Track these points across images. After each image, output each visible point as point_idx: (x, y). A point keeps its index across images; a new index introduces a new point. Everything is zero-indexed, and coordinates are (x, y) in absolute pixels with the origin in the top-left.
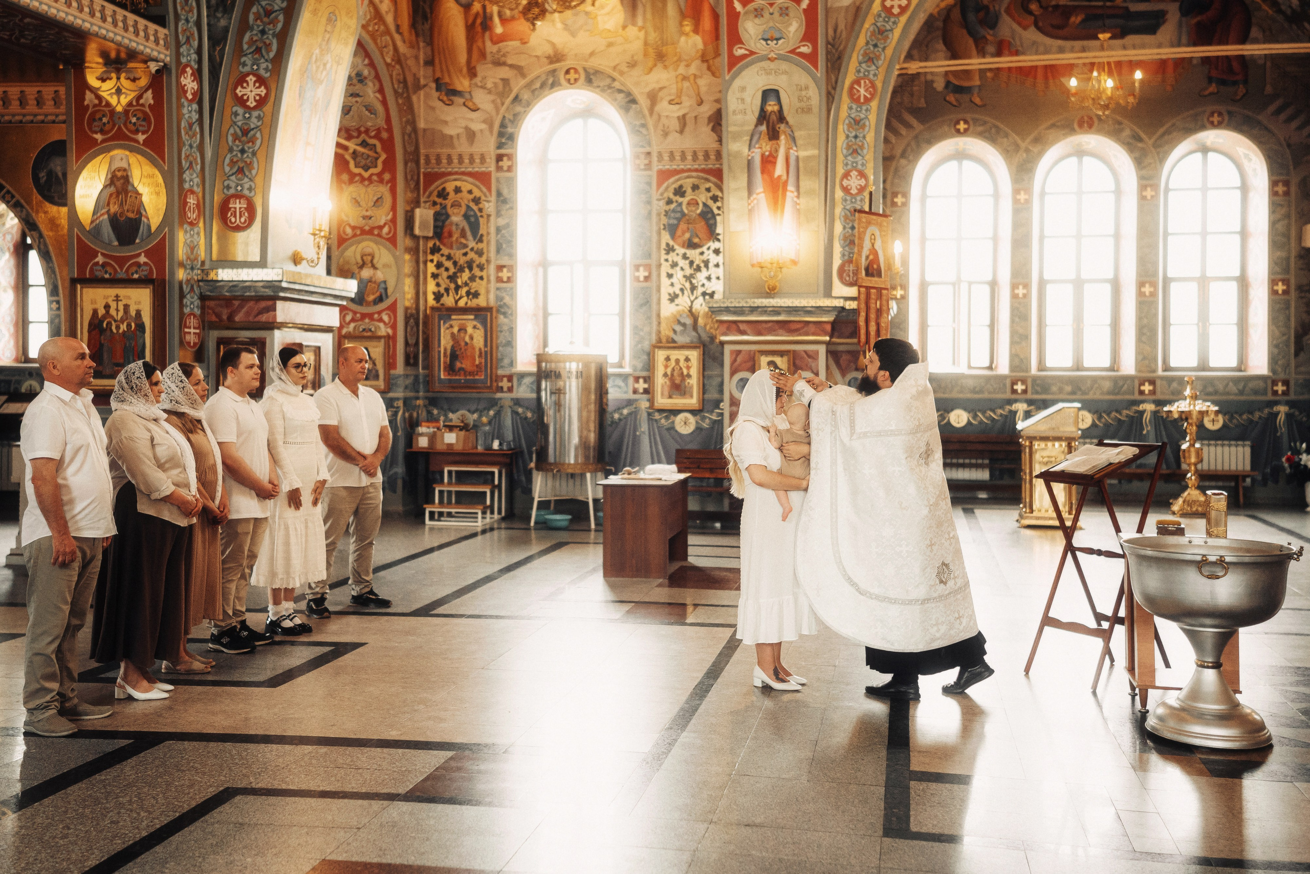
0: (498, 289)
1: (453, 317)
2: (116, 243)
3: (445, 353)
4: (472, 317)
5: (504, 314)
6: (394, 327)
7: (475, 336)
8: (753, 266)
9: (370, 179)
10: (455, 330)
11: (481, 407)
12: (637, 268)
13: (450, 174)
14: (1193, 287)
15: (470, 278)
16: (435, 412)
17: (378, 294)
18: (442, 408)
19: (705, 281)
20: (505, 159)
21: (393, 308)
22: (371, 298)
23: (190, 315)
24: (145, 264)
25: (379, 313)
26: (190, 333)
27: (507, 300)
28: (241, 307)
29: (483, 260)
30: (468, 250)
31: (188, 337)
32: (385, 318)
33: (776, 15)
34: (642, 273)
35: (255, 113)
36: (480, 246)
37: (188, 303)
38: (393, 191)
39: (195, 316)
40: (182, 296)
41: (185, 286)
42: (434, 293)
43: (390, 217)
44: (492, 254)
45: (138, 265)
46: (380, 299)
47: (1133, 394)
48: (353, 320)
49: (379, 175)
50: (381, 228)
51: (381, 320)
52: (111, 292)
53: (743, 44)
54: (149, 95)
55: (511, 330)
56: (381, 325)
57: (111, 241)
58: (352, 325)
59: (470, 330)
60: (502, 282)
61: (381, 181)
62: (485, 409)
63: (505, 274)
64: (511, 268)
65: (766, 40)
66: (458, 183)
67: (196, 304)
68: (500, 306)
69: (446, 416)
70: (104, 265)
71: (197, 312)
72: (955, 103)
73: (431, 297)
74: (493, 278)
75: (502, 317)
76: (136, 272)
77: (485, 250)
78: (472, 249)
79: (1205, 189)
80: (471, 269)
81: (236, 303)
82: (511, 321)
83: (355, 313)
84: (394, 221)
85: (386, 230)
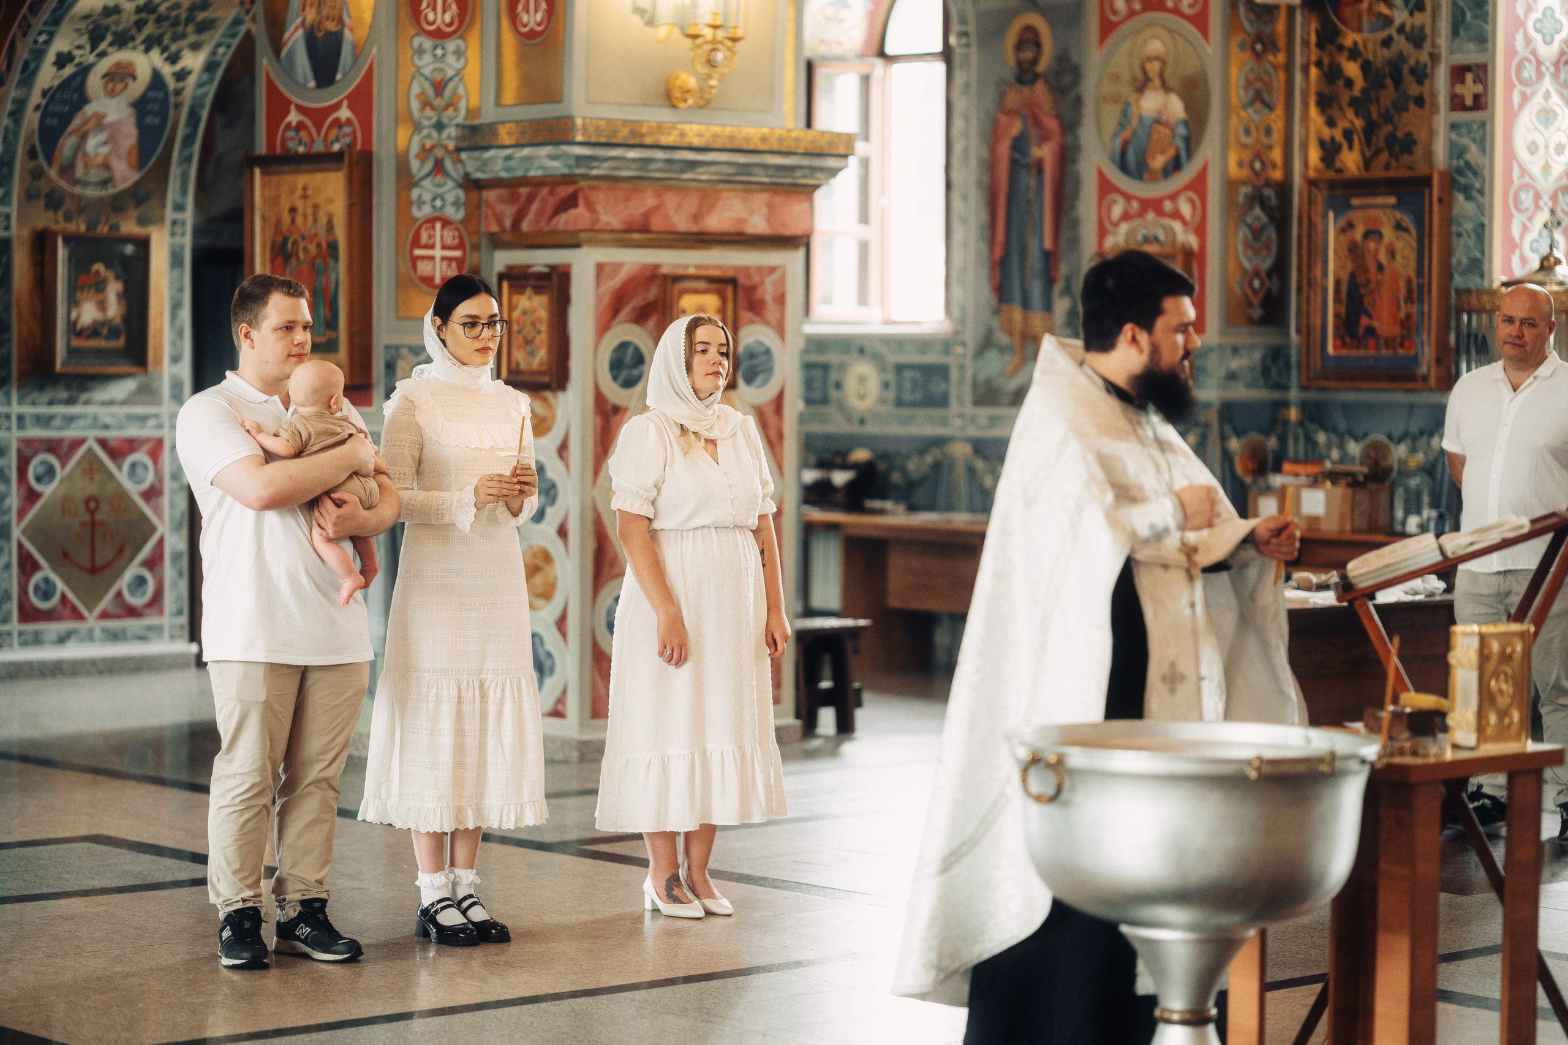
0: (1454, 127)
1: (1355, 202)
2: (312, 84)
3: (1337, 291)
4: (1392, 200)
5: (1467, 190)
6: (1200, 230)
7: (1399, 245)
10: (1358, 234)
11: (1414, 429)
15: (1394, 104)
16: (1322, 438)
17: (1171, 152)
18: (1335, 430)
21: (1198, 185)
22: (1158, 162)
23: (431, 221)
25: (1173, 197)
26: (432, 258)
27: (1473, 154)
29: (1424, 57)
30: (1392, 31)
32: (1185, 209)
36: (1419, 18)
37: (427, 197)
39: (446, 223)
40: (406, 180)
41: (415, 165)
42: (1322, 144)
44: (1443, 40)
45: (337, 124)
46: (1176, 165)
48: (1126, 217)
51: (1177, 215)
55: (1481, 232)
56: (1177, 226)
57: (305, 79)
58: (1124, 228)
59: (1388, 233)
60: (1464, 108)
62: (1422, 433)
63: (1469, 89)
64: (1482, 72)
67: (450, 198)
68: (1460, 171)
69: (1342, 447)
70: (300, 126)
71: (456, 214)
73: (1315, 155)
74: (1443, 100)
75: (1460, 197)
76: (337, 139)
77: (1428, 31)
78: (1401, 30)
80: (1398, 80)
81: (524, 191)
82: (1481, 208)
83: (1128, 198)
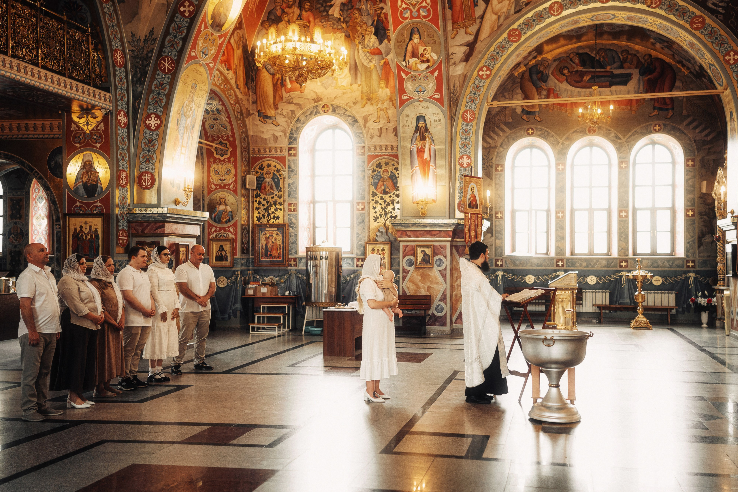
0: (289, 215)
1: (266, 229)
2: (86, 196)
3: (262, 247)
4: (276, 229)
5: (292, 227)
6: (236, 234)
7: (277, 238)
8: (414, 203)
9: (224, 161)
10: (267, 236)
11: (280, 274)
12: (358, 204)
13: (265, 157)
14: (648, 213)
15: (275, 210)
16: (258, 277)
17: (228, 218)
18: (261, 275)
19: (392, 210)
20: (292, 150)
21: (235, 225)
22: (224, 220)
23: (122, 230)
24: (100, 206)
25: (228, 227)
26: (122, 239)
27: (294, 220)
28: (148, 226)
29: (282, 200)
30: (274, 195)
31: (121, 241)
32: (232, 230)
33: (422, 80)
34: (361, 206)
35: (155, 133)
36: (280, 193)
37: (121, 225)
38: (235, 167)
39: (125, 231)
40: (118, 221)
41: (119, 217)
42: (257, 217)
43: (234, 179)
44: (286, 197)
45: (96, 206)
46: (229, 221)
47: (617, 267)
48: (215, 231)
49: (229, 159)
50: (229, 185)
51: (229, 231)
52: (83, 220)
53: (406, 93)
54: (102, 124)
55: (296, 235)
56: (229, 233)
57: (83, 195)
58: (214, 234)
59: (275, 236)
60: (291, 211)
61: (229, 161)
62: (282, 275)
63: (292, 208)
64: (295, 204)
65: (418, 92)
66: (269, 162)
67: (125, 225)
68: (290, 224)
69: (263, 279)
70: (80, 207)
71: (126, 229)
72: (527, 120)
73: (255, 219)
74: (286, 210)
75: (291, 229)
76: (96, 210)
77: (282, 196)
78: (276, 195)
79: (654, 163)
80: (275, 205)
81: (145, 224)
82: (296, 231)
83: (216, 227)
84: (236, 181)
85: (232, 186)
